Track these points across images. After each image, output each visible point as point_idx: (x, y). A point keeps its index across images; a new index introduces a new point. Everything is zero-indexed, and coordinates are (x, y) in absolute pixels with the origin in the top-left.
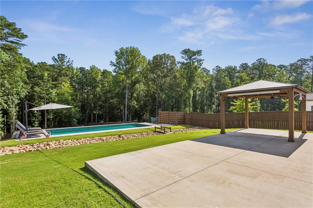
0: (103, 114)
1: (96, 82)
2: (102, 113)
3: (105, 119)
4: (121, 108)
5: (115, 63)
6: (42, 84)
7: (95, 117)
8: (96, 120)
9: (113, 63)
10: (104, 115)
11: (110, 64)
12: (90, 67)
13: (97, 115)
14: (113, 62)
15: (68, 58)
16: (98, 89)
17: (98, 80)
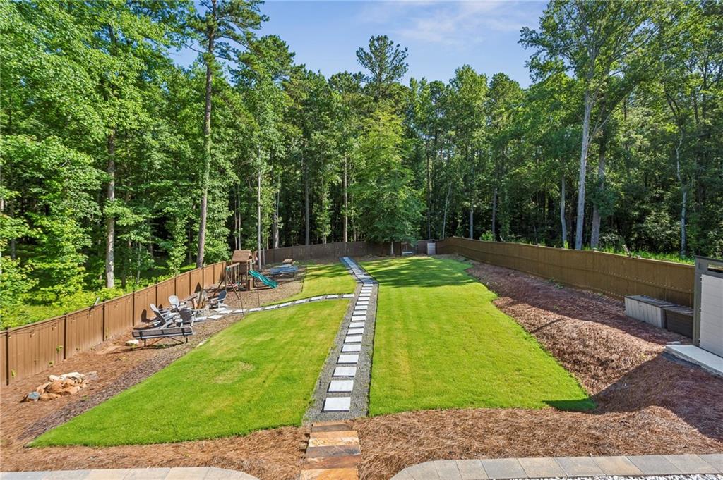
0: (491, 210)
1: (472, 113)
2: (487, 207)
3: (498, 226)
4: (550, 192)
5: (539, 31)
6: (331, 122)
7: (469, 218)
8: (471, 227)
9: (532, 33)
10: (494, 212)
11: (521, 41)
12: (456, 72)
13: (474, 214)
14: (531, 29)
15: (394, 46)
16: (479, 134)
17: (478, 106)
